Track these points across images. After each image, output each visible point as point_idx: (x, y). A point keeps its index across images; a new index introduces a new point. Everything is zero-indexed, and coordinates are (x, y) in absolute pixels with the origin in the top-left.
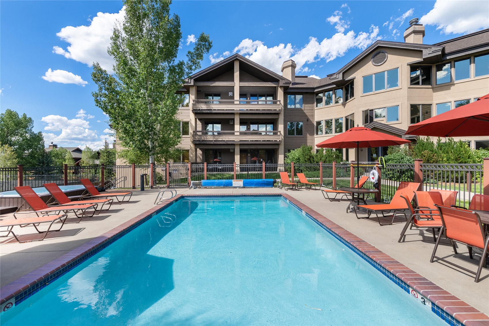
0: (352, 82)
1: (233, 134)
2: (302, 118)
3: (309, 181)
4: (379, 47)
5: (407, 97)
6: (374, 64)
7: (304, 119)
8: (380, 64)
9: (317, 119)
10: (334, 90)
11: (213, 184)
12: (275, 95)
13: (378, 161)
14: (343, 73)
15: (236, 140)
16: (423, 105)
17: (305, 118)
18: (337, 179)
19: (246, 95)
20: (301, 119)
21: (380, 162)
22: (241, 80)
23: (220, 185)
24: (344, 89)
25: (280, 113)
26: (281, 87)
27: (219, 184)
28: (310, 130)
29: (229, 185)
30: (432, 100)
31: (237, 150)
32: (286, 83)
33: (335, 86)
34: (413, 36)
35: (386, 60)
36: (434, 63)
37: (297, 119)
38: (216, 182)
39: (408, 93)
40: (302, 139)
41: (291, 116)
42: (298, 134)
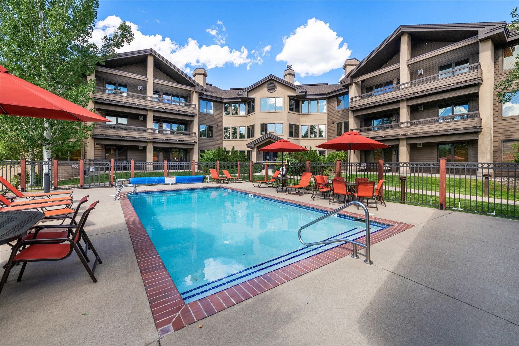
0: (253, 100)
1: (145, 131)
2: (212, 122)
3: (232, 176)
4: (271, 79)
5: (287, 118)
6: (268, 90)
7: (214, 124)
8: (272, 92)
9: (225, 125)
10: (239, 103)
11: (143, 182)
12: (188, 98)
13: (286, 161)
14: (248, 92)
15: (147, 137)
16: (295, 125)
17: (216, 123)
18: (253, 174)
19: (158, 92)
20: (212, 124)
21: (286, 162)
22: (155, 77)
23: (152, 182)
24: (247, 104)
25: (195, 116)
26: (196, 92)
27: (150, 181)
28: (219, 134)
29: (162, 182)
30: (299, 122)
31: (150, 147)
32: (201, 90)
33: (240, 100)
34: (289, 77)
35: (275, 89)
36: (301, 99)
37: (208, 123)
38: (147, 180)
39: (288, 116)
40: (212, 141)
41: (203, 120)
42: (209, 136)
